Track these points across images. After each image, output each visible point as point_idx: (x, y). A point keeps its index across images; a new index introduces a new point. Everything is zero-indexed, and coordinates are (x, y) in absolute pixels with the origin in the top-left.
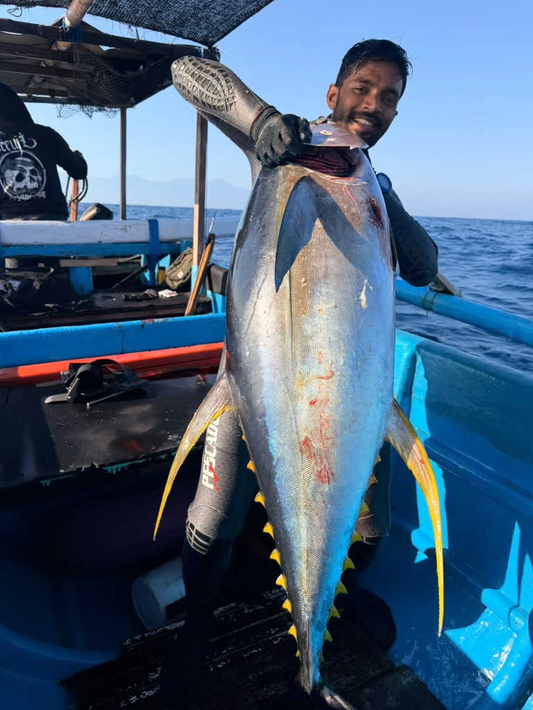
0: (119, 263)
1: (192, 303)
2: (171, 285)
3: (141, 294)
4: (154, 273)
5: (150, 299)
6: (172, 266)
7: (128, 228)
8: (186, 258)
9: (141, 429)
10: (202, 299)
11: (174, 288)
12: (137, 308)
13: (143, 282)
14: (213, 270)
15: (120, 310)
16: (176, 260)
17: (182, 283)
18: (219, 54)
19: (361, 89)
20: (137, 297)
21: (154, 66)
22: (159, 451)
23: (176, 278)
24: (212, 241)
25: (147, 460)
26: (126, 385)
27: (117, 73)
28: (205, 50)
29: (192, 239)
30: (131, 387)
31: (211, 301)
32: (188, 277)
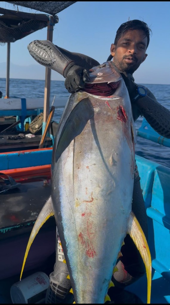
0: (6, 119)
1: (43, 141)
2: (32, 132)
3: (17, 136)
4: (24, 125)
5: (21, 138)
6: (32, 122)
7: (11, 103)
8: (40, 118)
9: (17, 209)
10: (48, 139)
11: (33, 133)
12: (14, 143)
13: (18, 129)
14: (53, 124)
15: (6, 144)
16: (35, 119)
17: (37, 131)
18: (58, 19)
19: (126, 43)
20: (14, 138)
21: (25, 24)
22: (26, 221)
23: (34, 128)
24: (53, 110)
25: (21, 226)
26: (10, 186)
27: (7, 27)
28: (51, 17)
29: (43, 108)
30: (12, 187)
31: (52, 140)
32: (41, 127)
